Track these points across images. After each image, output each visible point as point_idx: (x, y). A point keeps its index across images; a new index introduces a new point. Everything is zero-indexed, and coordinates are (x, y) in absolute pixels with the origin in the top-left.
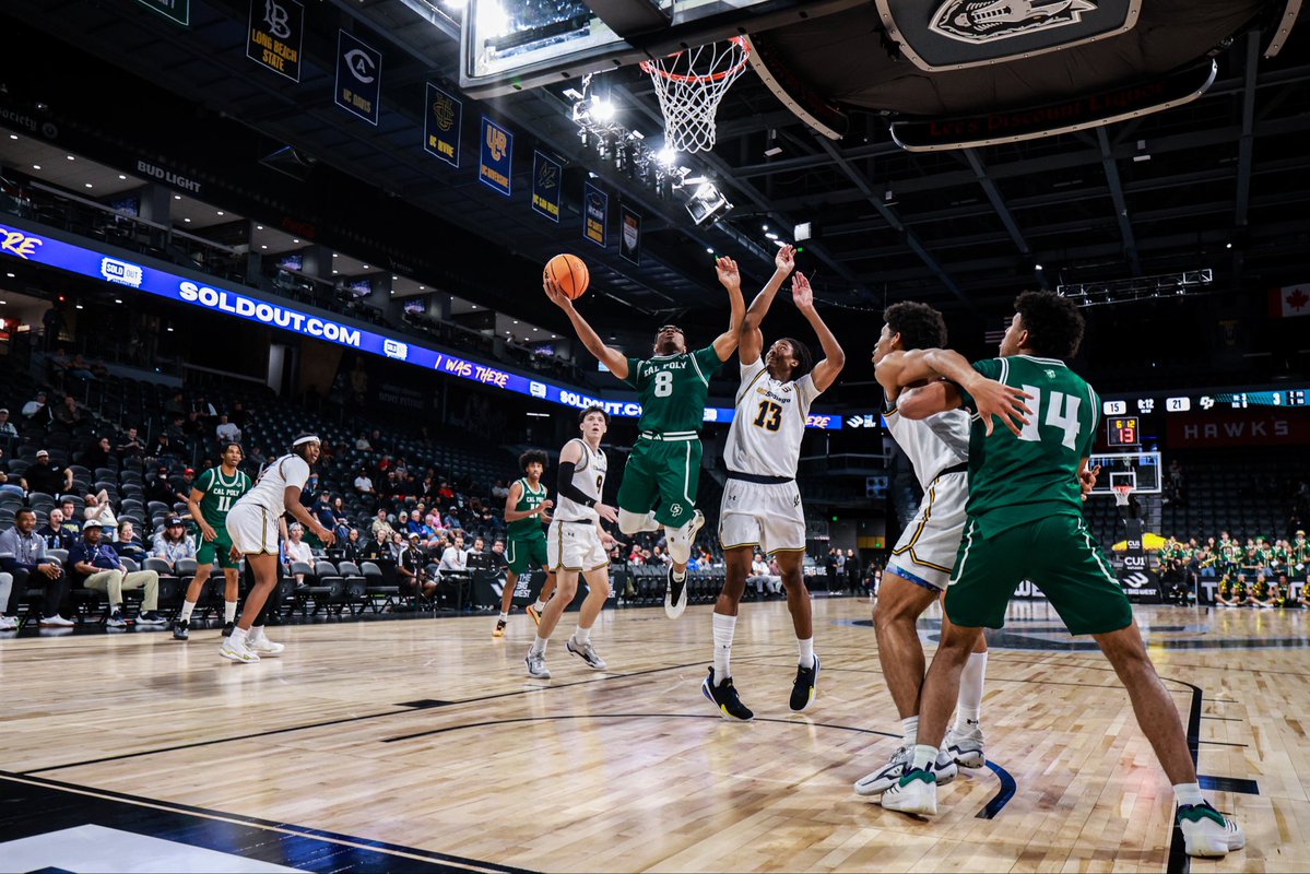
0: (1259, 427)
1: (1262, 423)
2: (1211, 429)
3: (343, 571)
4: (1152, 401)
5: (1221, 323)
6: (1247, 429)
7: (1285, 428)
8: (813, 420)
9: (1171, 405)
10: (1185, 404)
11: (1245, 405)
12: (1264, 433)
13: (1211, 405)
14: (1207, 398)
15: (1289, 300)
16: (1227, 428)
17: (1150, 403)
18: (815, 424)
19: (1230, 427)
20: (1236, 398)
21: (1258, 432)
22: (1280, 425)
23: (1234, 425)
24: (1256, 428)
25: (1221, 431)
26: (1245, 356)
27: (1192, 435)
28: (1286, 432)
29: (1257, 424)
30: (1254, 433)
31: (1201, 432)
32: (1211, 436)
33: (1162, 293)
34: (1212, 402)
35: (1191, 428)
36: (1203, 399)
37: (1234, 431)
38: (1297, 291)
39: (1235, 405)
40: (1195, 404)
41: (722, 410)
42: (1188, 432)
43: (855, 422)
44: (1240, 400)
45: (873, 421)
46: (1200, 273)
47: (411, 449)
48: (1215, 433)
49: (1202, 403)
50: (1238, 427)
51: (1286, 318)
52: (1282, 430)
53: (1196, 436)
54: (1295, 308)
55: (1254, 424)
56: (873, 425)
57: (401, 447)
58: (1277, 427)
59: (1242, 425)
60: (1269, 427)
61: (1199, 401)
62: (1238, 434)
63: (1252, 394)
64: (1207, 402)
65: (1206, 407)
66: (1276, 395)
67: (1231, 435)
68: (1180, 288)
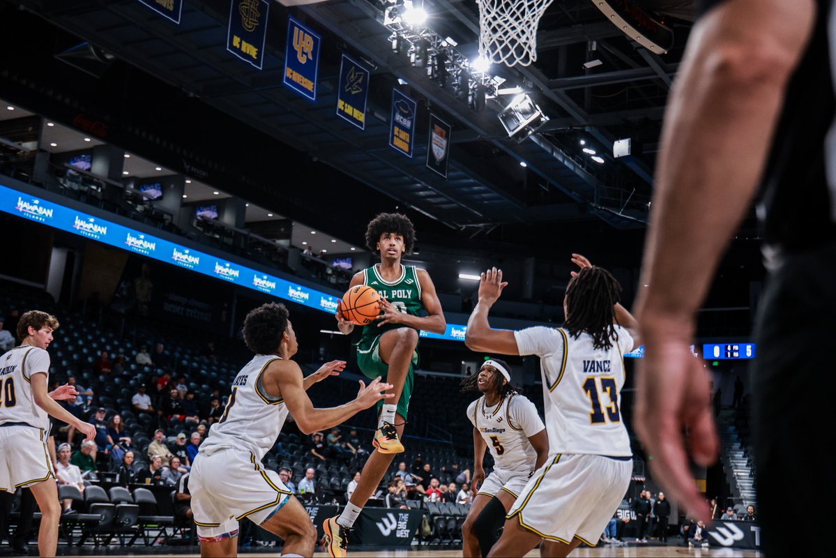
3: (114, 497)
47: (195, 364)
57: (185, 362)
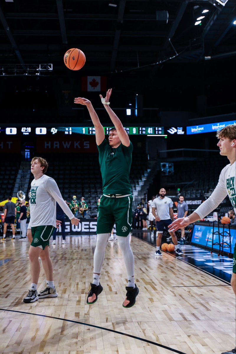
0: (77, 144)
1: (78, 142)
2: (56, 144)
4: (30, 128)
5: (63, 91)
6: (72, 145)
7: (88, 145)
9: (38, 131)
10: (44, 131)
11: (71, 133)
12: (79, 147)
13: (56, 132)
14: (54, 129)
15: (91, 83)
16: (64, 144)
17: (29, 130)
19: (65, 144)
20: (67, 129)
21: (77, 146)
22: (86, 143)
23: (67, 143)
24: (76, 144)
25: (61, 145)
26: (73, 109)
27: (48, 147)
28: (88, 147)
29: (76, 143)
30: (75, 147)
31: (52, 145)
32: (56, 147)
33: (29, 73)
34: (56, 130)
35: (48, 143)
36: (52, 129)
37: (67, 145)
38: (94, 79)
39: (66, 133)
40: (49, 132)
42: (46, 145)
44: (69, 131)
46: (47, 65)
48: (58, 146)
49: (52, 131)
50: (68, 143)
51: (89, 92)
52: (87, 146)
53: (50, 147)
54: (93, 88)
55: (75, 142)
58: (85, 144)
59: (70, 142)
60: (81, 145)
61: (51, 130)
62: (68, 147)
63: (74, 128)
64: (54, 131)
65: (54, 133)
66: (84, 129)
67: (65, 147)
68: (37, 72)
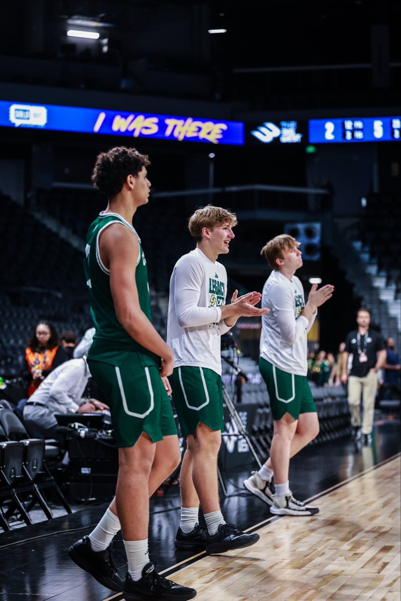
8: (200, 129)
18: (203, 135)
41: (57, 109)
43: (267, 133)
45: (297, 132)
56: (295, 138)
